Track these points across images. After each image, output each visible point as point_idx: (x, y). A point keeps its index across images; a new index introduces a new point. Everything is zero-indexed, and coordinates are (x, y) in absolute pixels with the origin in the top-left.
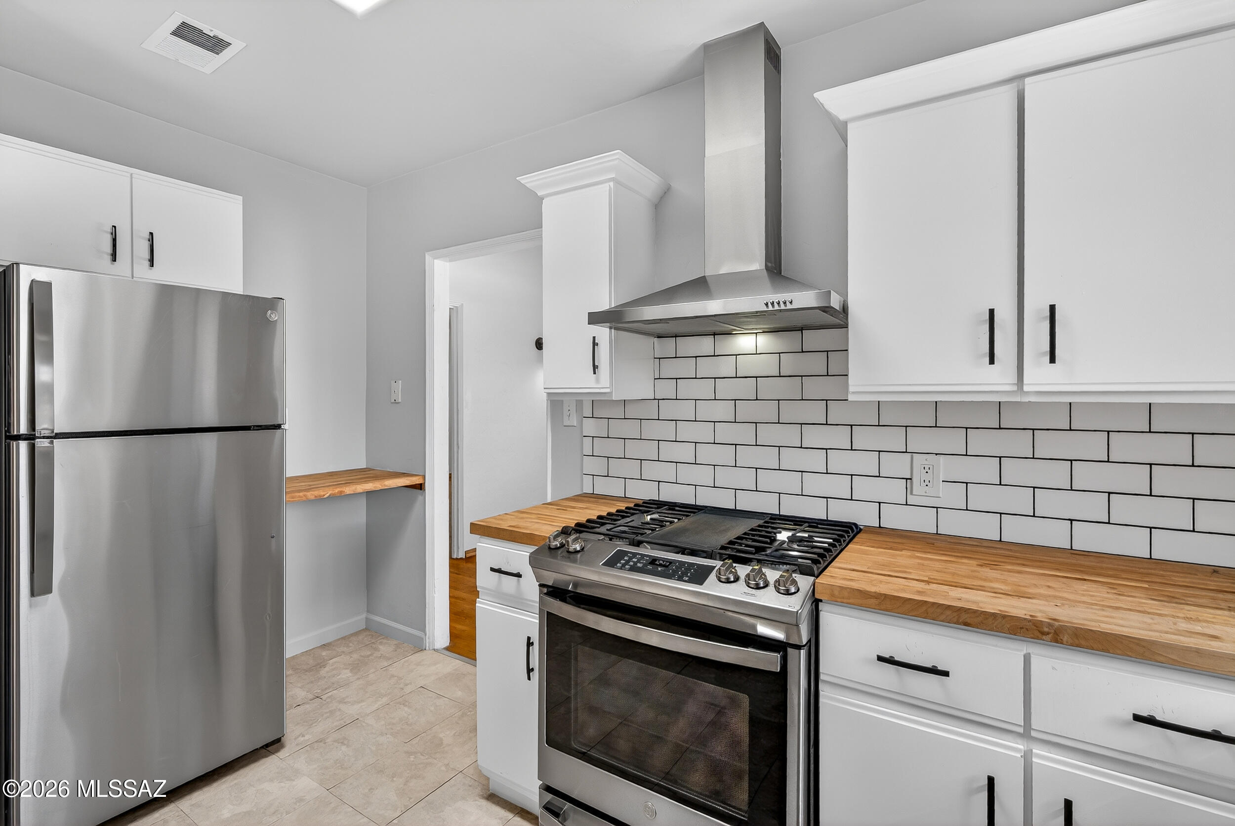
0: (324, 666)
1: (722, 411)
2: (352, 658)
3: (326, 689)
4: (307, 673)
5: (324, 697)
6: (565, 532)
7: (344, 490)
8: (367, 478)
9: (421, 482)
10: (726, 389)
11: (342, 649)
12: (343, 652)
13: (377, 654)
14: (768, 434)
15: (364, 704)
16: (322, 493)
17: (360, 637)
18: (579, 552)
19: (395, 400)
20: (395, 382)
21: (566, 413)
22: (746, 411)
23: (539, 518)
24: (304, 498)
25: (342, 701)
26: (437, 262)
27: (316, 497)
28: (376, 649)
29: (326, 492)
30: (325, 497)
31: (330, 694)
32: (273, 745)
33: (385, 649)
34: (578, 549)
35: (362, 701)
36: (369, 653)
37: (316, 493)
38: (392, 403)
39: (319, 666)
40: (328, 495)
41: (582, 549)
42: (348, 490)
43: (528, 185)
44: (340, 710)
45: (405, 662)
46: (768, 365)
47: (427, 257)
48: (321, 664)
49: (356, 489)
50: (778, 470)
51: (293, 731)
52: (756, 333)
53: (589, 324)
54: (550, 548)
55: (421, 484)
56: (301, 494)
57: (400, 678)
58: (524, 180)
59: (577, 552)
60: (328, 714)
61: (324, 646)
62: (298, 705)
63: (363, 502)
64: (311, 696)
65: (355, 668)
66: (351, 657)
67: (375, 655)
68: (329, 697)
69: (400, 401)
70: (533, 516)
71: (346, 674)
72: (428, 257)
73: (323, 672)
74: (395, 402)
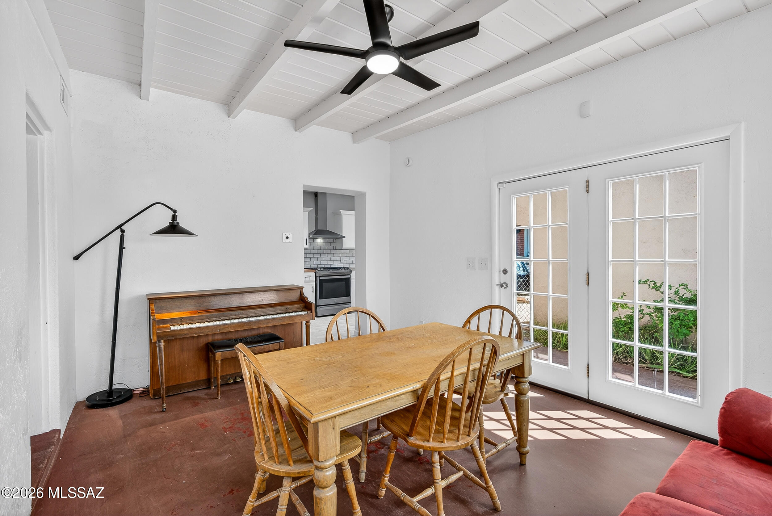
1: (316, 251)
10: (316, 248)
22: (319, 252)
46: (322, 244)
52: (321, 239)
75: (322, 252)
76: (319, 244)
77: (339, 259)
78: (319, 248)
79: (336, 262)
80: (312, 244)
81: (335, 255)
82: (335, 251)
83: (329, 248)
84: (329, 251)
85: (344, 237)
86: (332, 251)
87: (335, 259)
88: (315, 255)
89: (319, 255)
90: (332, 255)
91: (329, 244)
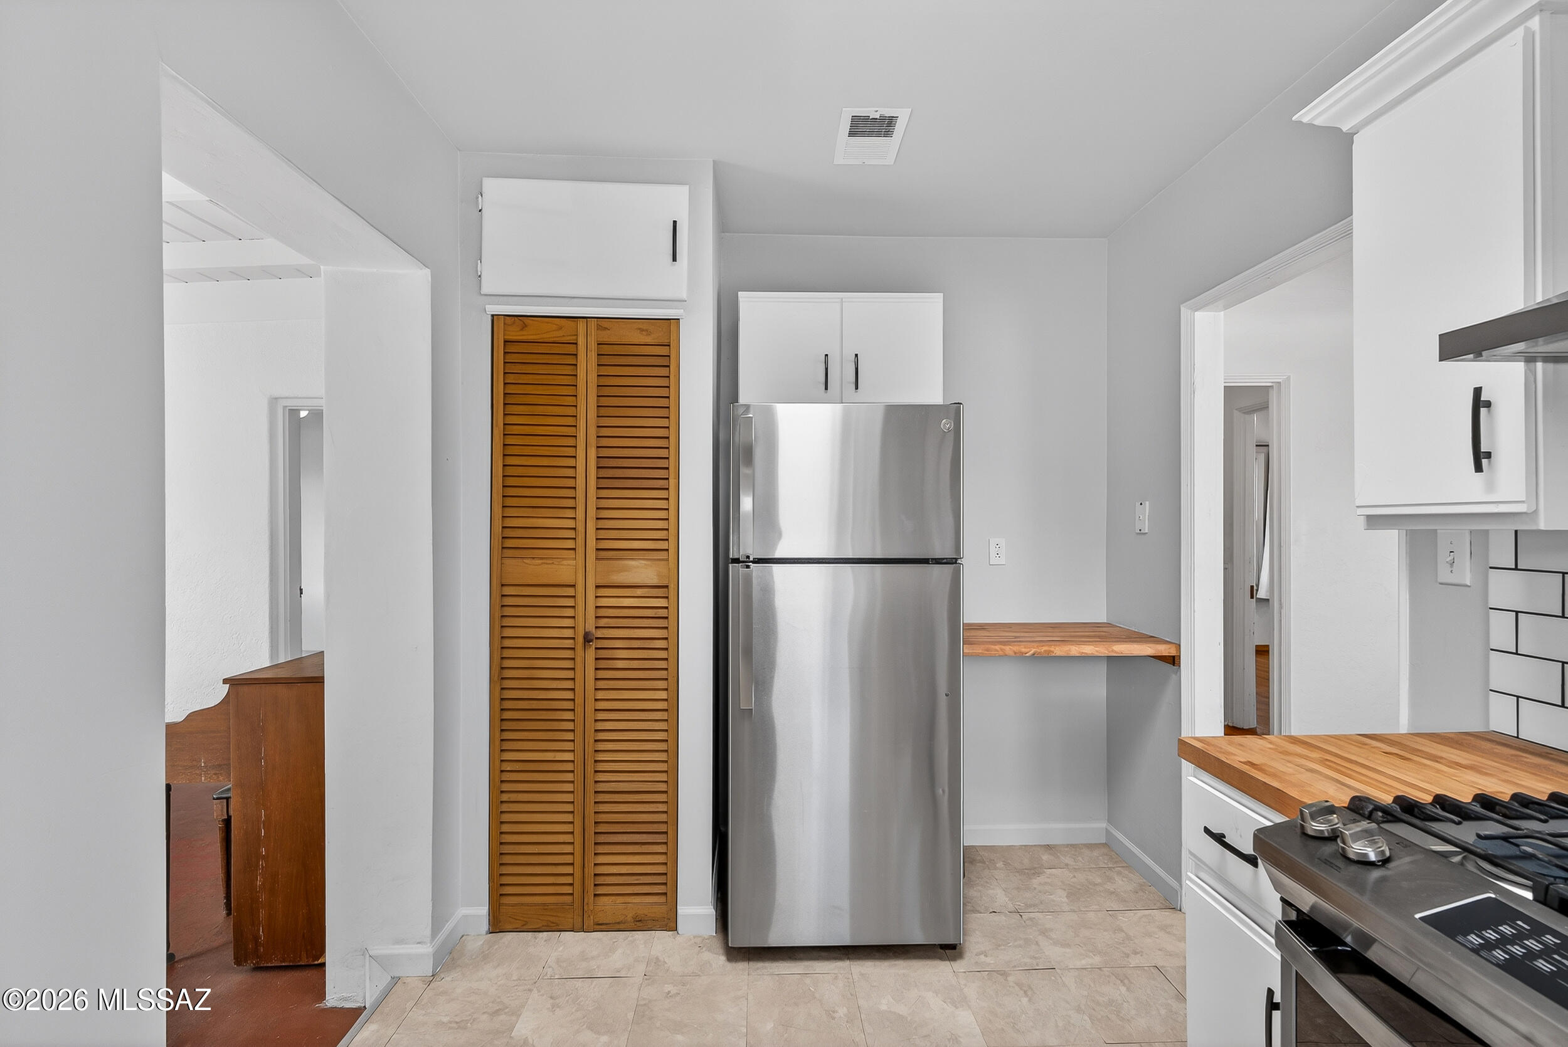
0: (1039, 874)
2: (1075, 879)
3: (1031, 906)
4: (1017, 874)
5: (1025, 916)
6: (1359, 808)
7: (1052, 649)
8: (1094, 637)
9: (1173, 652)
11: (1067, 860)
12: (1067, 865)
13: (1109, 886)
15: (1068, 950)
16: (1024, 650)
17: (1096, 853)
18: (1372, 864)
19: (1140, 530)
20: (1141, 504)
21: (1443, 557)
23: (1323, 762)
24: (1001, 653)
25: (1044, 932)
26: (1198, 315)
27: (1015, 653)
28: (1110, 879)
29: (1029, 650)
30: (1027, 655)
31: (1032, 915)
32: (949, 950)
33: (1123, 884)
34: (1373, 857)
35: (1068, 945)
36: (1098, 880)
37: (1016, 648)
38: (1138, 534)
39: (1033, 871)
40: (1032, 652)
41: (1385, 862)
42: (1059, 651)
43: (1317, 122)
44: (1037, 943)
45: (1145, 916)
47: (1183, 309)
48: (1035, 870)
49: (1070, 650)
51: (975, 943)
53: (1440, 360)
54: (1304, 834)
55: (1174, 657)
56: (997, 647)
57: (1129, 938)
58: (1306, 115)
59: (1366, 863)
60: (1021, 942)
61: (1048, 848)
62: (994, 912)
63: (1102, 669)
64: (1011, 907)
65: (1074, 893)
66: (1075, 877)
67: (1106, 886)
68: (1031, 919)
69: (1146, 531)
70: (1315, 755)
71: (1060, 897)
72: (1185, 311)
73: (1035, 882)
74: (1141, 533)
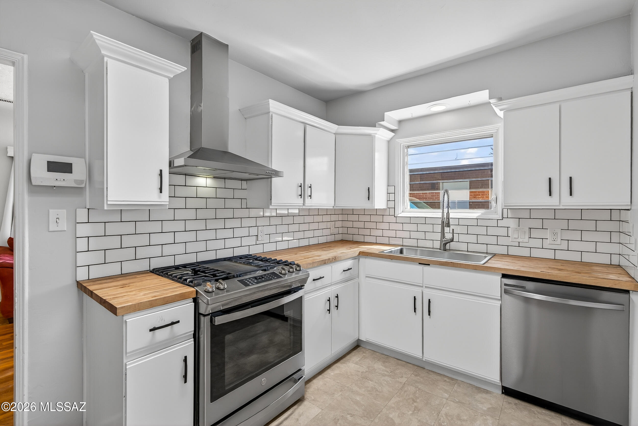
1: (191, 214)
10: (191, 203)
14: (211, 224)
21: (53, 220)
22: (201, 214)
46: (210, 192)
50: (215, 239)
52: (206, 177)
75: (210, 214)
76: (202, 192)
77: (254, 231)
78: (201, 203)
79: (246, 241)
80: (180, 191)
81: (246, 223)
82: (245, 213)
83: (230, 203)
84: (229, 214)
85: (277, 174)
86: (238, 213)
87: (244, 232)
88: (191, 225)
89: (200, 225)
90: (236, 223)
91: (229, 193)
